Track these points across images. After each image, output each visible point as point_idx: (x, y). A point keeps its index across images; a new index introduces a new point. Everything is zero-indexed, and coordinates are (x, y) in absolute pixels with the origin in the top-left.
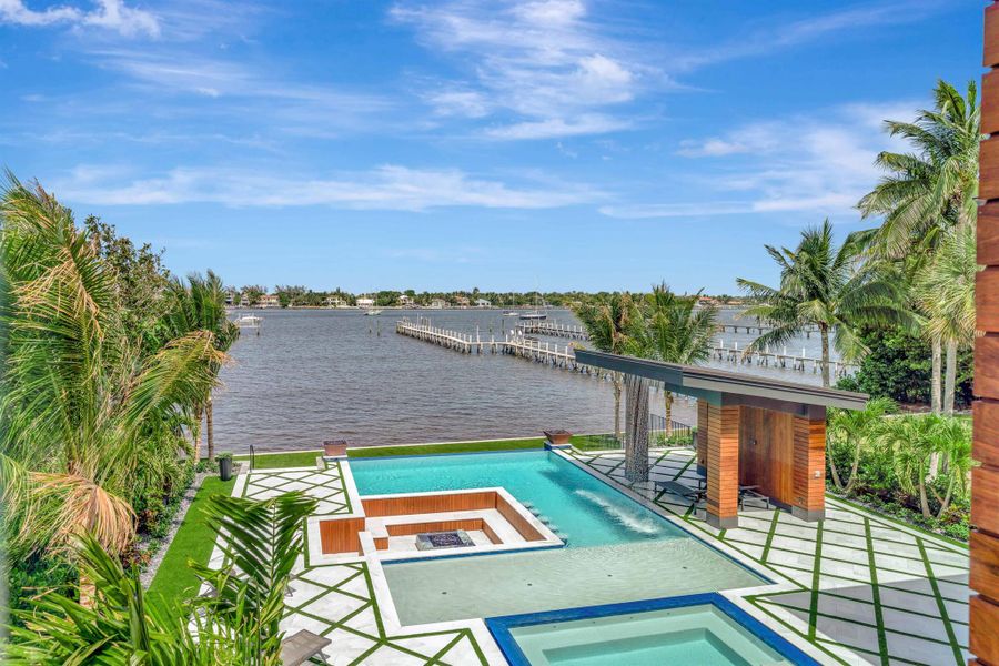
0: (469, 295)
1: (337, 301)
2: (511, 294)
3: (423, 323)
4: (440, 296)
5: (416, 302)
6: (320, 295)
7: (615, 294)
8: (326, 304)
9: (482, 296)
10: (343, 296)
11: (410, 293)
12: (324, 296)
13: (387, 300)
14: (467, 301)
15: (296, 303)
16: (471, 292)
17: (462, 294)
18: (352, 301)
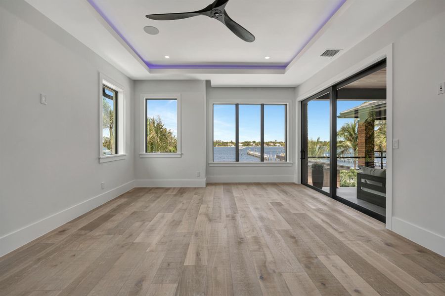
0: (273, 143)
1: (231, 145)
3: (256, 151)
5: (256, 145)
7: (325, 142)
8: (228, 146)
9: (278, 143)
11: (254, 142)
12: (227, 143)
13: (247, 144)
15: (218, 145)
16: (274, 141)
17: (271, 142)
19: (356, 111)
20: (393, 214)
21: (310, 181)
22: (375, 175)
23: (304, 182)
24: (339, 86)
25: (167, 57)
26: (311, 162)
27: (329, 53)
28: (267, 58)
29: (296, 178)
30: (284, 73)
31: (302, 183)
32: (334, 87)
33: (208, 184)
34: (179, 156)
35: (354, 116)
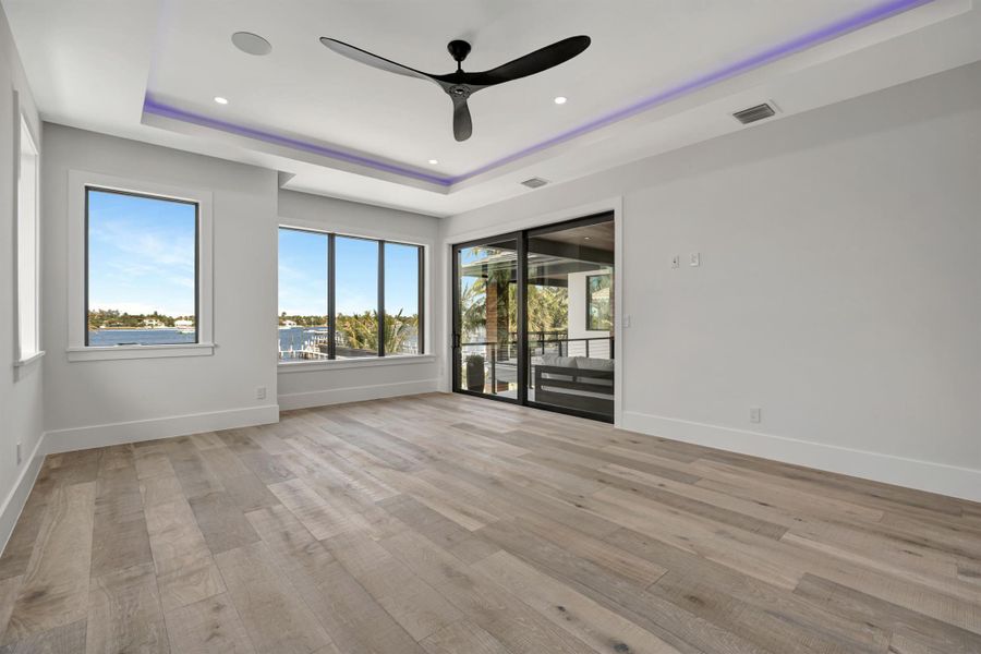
1: (154, 323)
6: (135, 317)
8: (144, 325)
9: (289, 318)
10: (160, 318)
12: (140, 318)
15: (110, 324)
16: (281, 315)
18: (170, 322)
19: (485, 267)
20: (623, 408)
21: (464, 387)
22: (563, 366)
23: (456, 388)
24: (533, 233)
25: (221, 101)
26: (466, 352)
27: (533, 183)
28: (433, 162)
29: (443, 382)
30: (447, 194)
31: (454, 391)
32: (525, 232)
33: (284, 414)
34: (209, 352)
35: (481, 273)
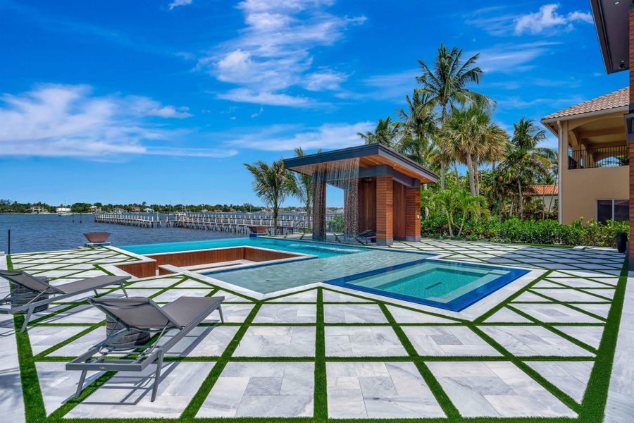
0: (140, 206)
1: (39, 209)
2: (167, 206)
4: (120, 207)
5: (103, 210)
6: (25, 205)
8: (31, 211)
10: (45, 206)
11: (99, 205)
13: (81, 208)
14: (138, 209)
16: (142, 204)
17: (135, 205)
18: (53, 209)
